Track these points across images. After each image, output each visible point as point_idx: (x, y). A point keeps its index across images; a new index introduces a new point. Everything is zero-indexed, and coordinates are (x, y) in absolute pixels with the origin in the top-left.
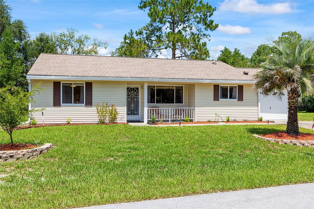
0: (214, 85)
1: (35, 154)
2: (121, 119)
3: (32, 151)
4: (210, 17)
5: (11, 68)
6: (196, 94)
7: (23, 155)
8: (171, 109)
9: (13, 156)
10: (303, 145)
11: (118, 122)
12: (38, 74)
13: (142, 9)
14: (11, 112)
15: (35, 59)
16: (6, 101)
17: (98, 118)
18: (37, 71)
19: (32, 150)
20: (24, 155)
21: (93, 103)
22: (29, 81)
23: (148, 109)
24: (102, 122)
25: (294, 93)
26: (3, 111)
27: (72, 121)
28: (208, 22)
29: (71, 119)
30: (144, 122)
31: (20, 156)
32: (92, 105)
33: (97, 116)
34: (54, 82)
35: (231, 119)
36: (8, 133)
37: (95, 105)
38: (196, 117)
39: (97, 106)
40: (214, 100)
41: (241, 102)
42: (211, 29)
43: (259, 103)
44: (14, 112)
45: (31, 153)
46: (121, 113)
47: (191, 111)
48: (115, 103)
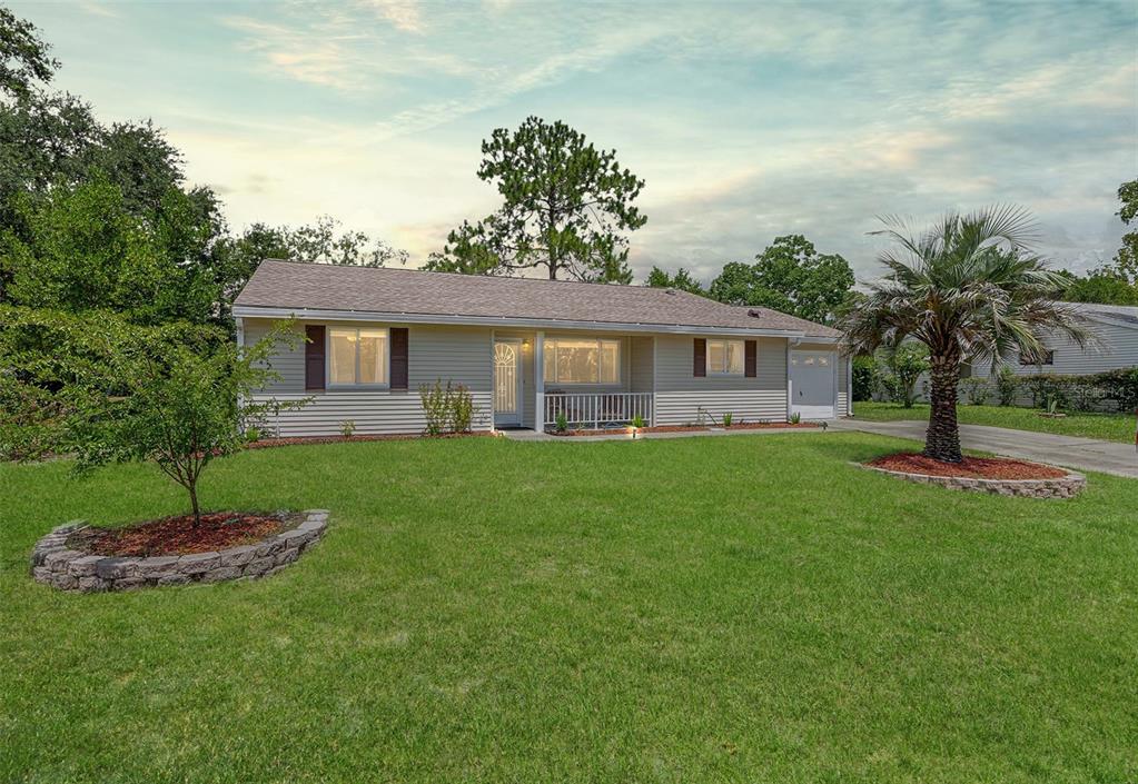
0: (695, 340)
1: (281, 557)
2: (481, 422)
3: (272, 549)
4: (631, 199)
5: (186, 289)
6: (655, 359)
7: (239, 567)
8: (599, 397)
9: (202, 574)
10: (1015, 492)
11: (473, 429)
12: (264, 304)
13: (484, 179)
14: (196, 413)
15: (242, 281)
16: (176, 374)
17: (425, 421)
18: (259, 297)
19: (271, 545)
20: (243, 567)
21: (410, 382)
22: (239, 322)
23: (546, 398)
24: (434, 432)
25: (952, 356)
26: (165, 410)
27: (357, 428)
28: (627, 212)
29: (355, 423)
30: (537, 428)
31: (230, 572)
32: (407, 387)
33: (423, 416)
34: (307, 326)
35: (735, 419)
36: (183, 483)
37: (417, 387)
38: (655, 416)
39: (423, 389)
40: (695, 375)
41: (752, 379)
42: (631, 227)
43: (790, 382)
44: (205, 414)
45: (268, 555)
46: (484, 406)
47: (637, 401)
48: (466, 383)
